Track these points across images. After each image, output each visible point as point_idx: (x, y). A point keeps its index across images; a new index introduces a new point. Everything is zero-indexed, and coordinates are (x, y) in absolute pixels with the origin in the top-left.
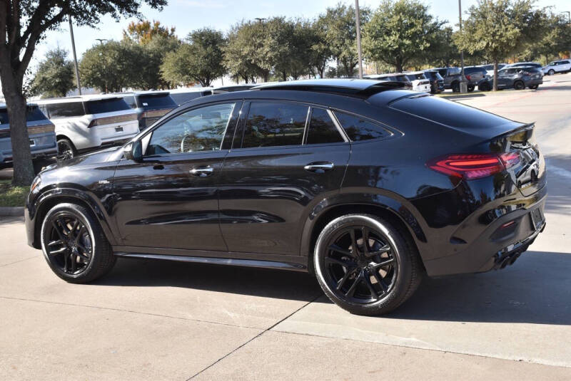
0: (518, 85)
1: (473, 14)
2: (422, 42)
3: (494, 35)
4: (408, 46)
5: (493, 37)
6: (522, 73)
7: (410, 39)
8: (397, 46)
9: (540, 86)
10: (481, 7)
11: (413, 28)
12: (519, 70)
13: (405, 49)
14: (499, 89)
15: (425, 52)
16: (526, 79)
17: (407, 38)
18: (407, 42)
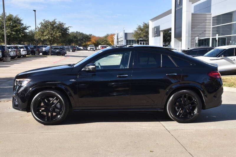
0: (58, 54)
1: (42, 25)
2: (20, 33)
3: (51, 34)
4: (14, 34)
5: (51, 35)
6: (59, 50)
7: (15, 32)
8: (9, 34)
9: (65, 55)
10: (45, 23)
11: (16, 27)
12: (58, 48)
13: (13, 36)
14: (52, 55)
15: (22, 38)
16: (61, 52)
17: (14, 31)
18: (14, 33)
